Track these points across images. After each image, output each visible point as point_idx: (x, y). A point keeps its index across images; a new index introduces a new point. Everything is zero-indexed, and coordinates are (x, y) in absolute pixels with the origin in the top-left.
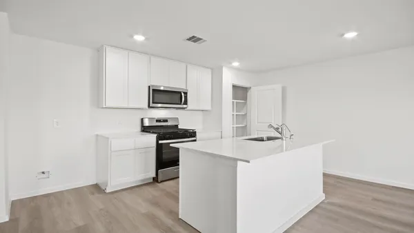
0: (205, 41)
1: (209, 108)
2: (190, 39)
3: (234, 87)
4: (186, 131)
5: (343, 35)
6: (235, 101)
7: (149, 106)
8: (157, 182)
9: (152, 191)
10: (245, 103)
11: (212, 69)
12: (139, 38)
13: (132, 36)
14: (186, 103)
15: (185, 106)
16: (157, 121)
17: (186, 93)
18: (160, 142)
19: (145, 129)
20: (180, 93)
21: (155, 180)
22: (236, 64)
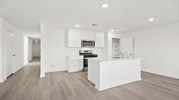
0: (98, 25)
1: (103, 47)
2: (93, 25)
3: (113, 39)
4: (94, 55)
5: (148, 19)
6: (114, 44)
7: (82, 47)
8: (84, 71)
9: (82, 73)
10: (119, 45)
11: (104, 33)
12: (78, 26)
13: (76, 26)
14: (94, 45)
15: (94, 46)
16: (84, 51)
17: (94, 42)
18: (85, 58)
19: (81, 54)
20: (92, 42)
21: (83, 70)
22: (113, 31)
